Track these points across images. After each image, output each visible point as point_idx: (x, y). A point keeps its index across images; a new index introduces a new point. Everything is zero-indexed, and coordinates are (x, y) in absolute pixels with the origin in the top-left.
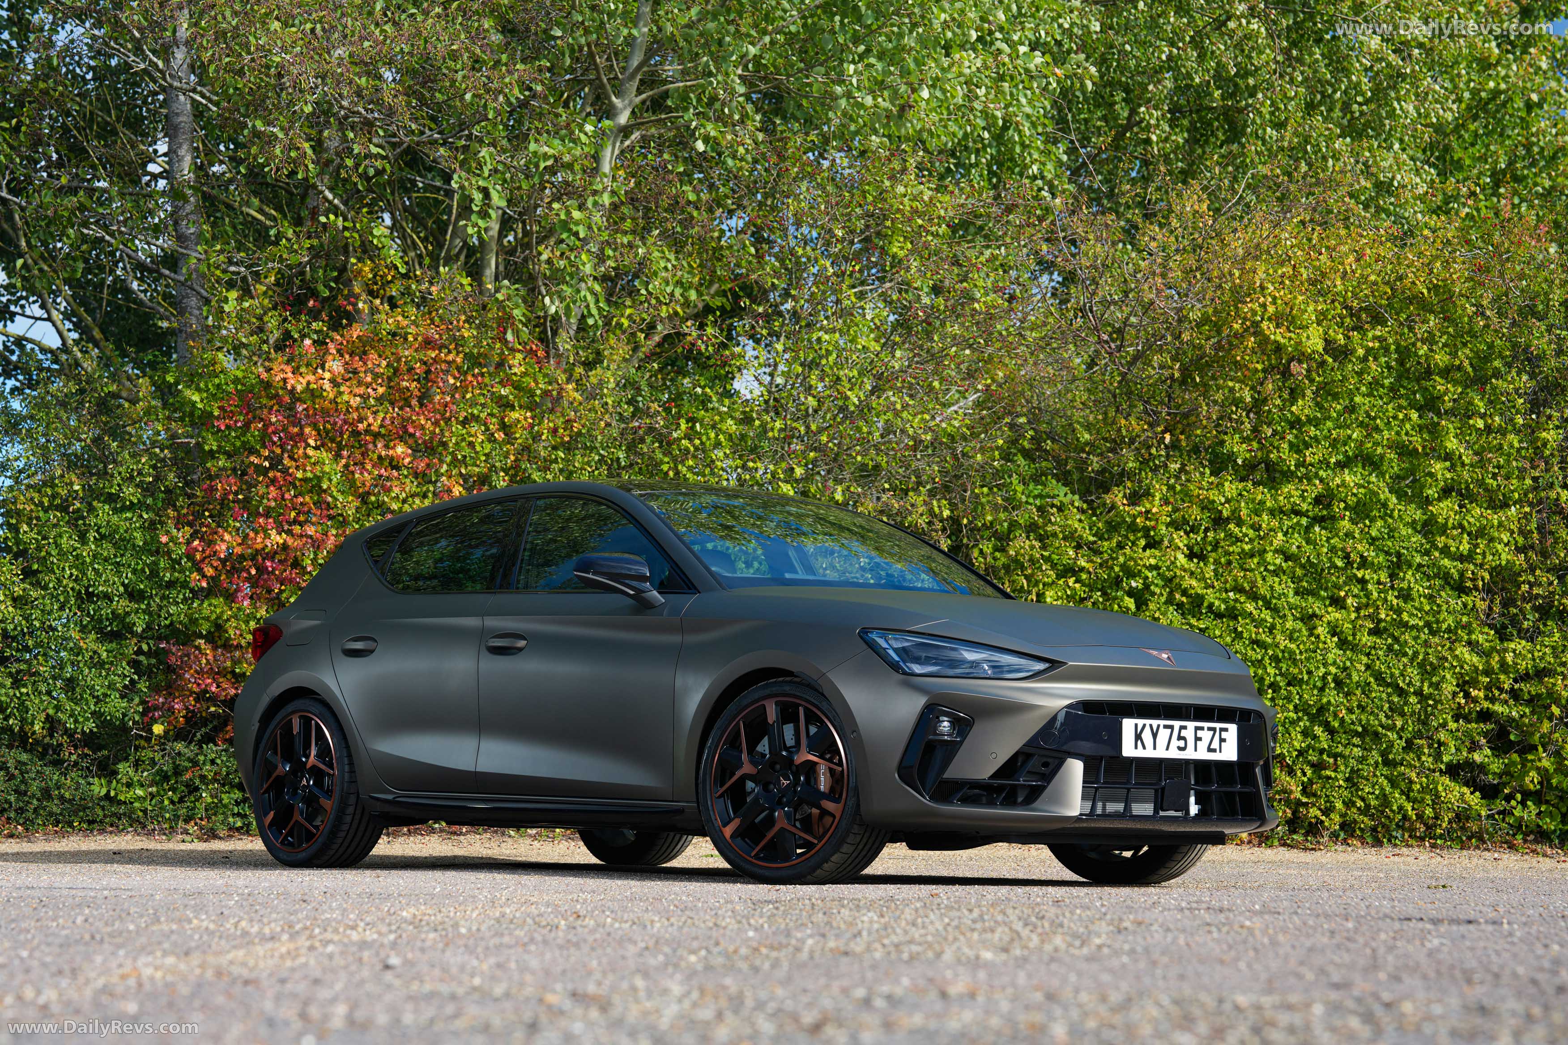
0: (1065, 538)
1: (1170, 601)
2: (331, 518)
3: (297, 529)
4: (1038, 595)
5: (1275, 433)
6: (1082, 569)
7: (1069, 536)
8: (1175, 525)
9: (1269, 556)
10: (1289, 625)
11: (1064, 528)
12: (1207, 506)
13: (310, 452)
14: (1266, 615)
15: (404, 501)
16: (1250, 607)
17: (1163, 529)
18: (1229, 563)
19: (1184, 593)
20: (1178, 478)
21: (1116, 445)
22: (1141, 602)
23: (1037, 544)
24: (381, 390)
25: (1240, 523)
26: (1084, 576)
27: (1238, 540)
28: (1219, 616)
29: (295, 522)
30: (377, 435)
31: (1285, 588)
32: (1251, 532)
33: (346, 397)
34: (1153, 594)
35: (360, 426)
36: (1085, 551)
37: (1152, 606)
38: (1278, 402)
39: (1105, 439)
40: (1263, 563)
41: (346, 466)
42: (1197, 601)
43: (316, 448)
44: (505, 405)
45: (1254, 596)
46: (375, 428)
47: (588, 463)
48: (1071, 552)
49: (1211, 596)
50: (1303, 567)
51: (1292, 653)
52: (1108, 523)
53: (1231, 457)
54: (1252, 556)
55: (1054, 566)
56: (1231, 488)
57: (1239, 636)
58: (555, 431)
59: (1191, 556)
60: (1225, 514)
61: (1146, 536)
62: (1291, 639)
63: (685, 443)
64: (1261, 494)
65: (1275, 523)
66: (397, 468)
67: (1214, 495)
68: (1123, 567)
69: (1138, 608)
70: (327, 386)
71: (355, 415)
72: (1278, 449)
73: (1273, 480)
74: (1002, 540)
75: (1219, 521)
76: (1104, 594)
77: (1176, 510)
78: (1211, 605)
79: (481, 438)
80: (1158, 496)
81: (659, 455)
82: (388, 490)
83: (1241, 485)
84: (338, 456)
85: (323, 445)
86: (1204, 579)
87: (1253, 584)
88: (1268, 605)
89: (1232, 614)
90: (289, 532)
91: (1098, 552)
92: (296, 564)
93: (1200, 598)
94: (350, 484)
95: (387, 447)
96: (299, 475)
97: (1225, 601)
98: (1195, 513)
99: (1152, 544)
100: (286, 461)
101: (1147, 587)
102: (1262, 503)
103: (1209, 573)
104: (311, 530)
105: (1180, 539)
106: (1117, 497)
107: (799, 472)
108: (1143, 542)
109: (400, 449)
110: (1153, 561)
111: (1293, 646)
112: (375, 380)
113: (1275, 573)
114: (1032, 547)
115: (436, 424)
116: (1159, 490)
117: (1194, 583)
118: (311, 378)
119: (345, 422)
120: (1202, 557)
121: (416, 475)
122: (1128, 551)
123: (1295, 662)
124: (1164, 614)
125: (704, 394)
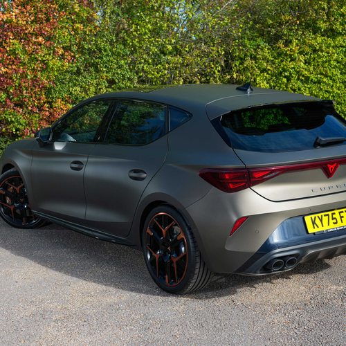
0: (263, 59)
1: (298, 79)
2: (20, 63)
3: (10, 67)
4: (254, 79)
5: (335, 19)
6: (269, 70)
7: (265, 59)
8: (301, 53)
9: (332, 62)
10: (338, 85)
11: (263, 56)
12: (311, 46)
13: (11, 41)
14: (331, 82)
15: (44, 56)
16: (325, 80)
17: (296, 55)
18: (318, 65)
19: (303, 76)
20: (301, 36)
21: (280, 24)
22: (289, 79)
23: (254, 62)
24: (32, 18)
25: (322, 51)
26: (270, 72)
27: (321, 57)
28: (315, 83)
29: (9, 64)
30: (32, 34)
31: (337, 73)
32: (326, 55)
33: (20, 22)
34: (292, 77)
35: (26, 32)
36: (270, 63)
37: (292, 81)
38: (336, 7)
39: (277, 22)
40: (330, 65)
41: (24, 45)
42: (307, 79)
43: (13, 39)
44: (74, 22)
45: (326, 76)
46: (31, 31)
47: (103, 42)
48: (265, 64)
49: (312, 77)
50: (343, 65)
51: (339, 94)
52: (278, 53)
53: (320, 28)
54: (326, 62)
55: (259, 68)
56: (319, 39)
57: (321, 89)
58: (91, 31)
59: (305, 64)
60: (317, 48)
61: (290, 57)
62: (339, 89)
63: (134, 33)
64: (330, 41)
65: (334, 51)
66: (40, 45)
67: (313, 42)
68: (283, 68)
69: (288, 81)
70: (14, 18)
71: (24, 28)
72: (336, 24)
73: (334, 35)
74: (242, 60)
75: (315, 51)
76: (276, 77)
77: (300, 48)
78: (312, 80)
79: (66, 34)
80: (294, 44)
81: (126, 38)
82: (37, 53)
83: (323, 38)
84: (21, 41)
85: (15, 38)
86: (310, 71)
87: (326, 72)
88: (331, 79)
89: (319, 82)
90: (7, 68)
91: (274, 64)
92: (11, 78)
93: (309, 77)
94: (25, 52)
95: (36, 38)
96: (8, 49)
97: (317, 78)
98: (307, 49)
99: (292, 60)
100: (4, 44)
101: (290, 74)
102: (330, 44)
103: (311, 69)
104: (14, 67)
105: (302, 58)
106: (281, 44)
107: (173, 41)
108: (289, 60)
109: (40, 39)
110: (293, 66)
111: (339, 92)
112: (30, 15)
113: (334, 68)
114: (252, 63)
115: (51, 29)
116: (295, 42)
117: (306, 73)
118: (9, 15)
119: (21, 30)
120: (309, 64)
121: (47, 47)
122: (284, 63)
123: (339, 97)
124: (296, 83)
125: (141, 15)
